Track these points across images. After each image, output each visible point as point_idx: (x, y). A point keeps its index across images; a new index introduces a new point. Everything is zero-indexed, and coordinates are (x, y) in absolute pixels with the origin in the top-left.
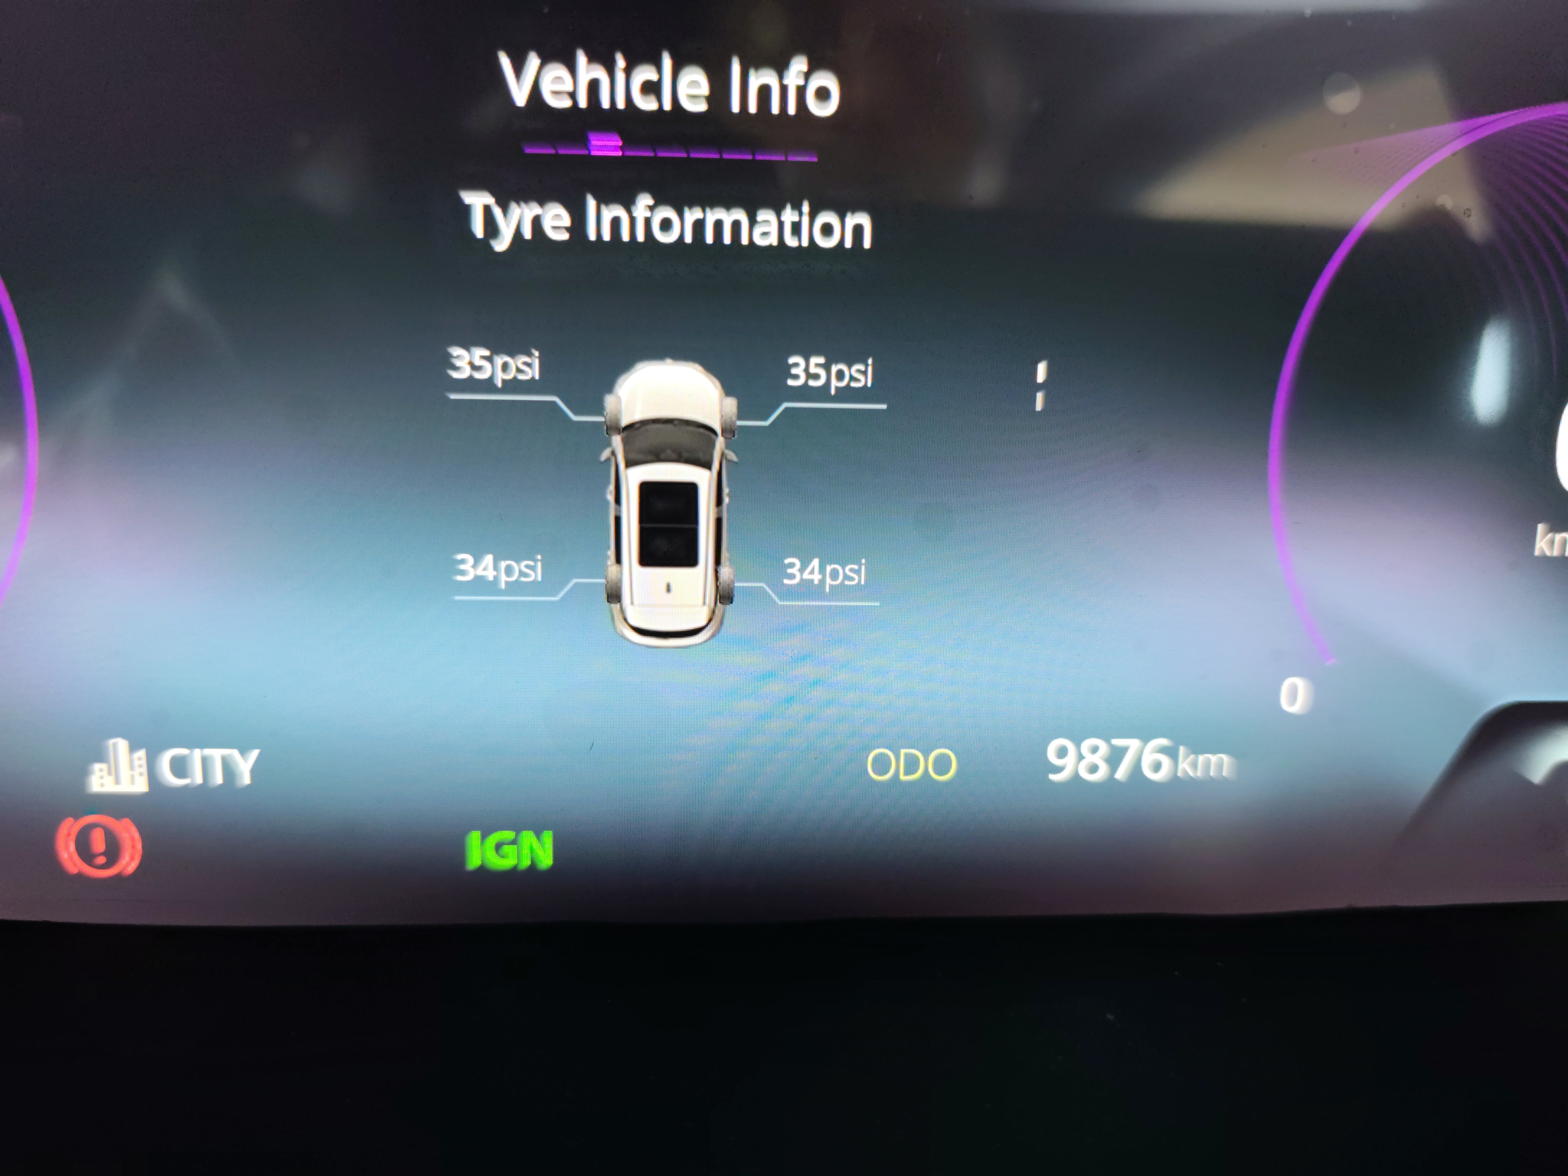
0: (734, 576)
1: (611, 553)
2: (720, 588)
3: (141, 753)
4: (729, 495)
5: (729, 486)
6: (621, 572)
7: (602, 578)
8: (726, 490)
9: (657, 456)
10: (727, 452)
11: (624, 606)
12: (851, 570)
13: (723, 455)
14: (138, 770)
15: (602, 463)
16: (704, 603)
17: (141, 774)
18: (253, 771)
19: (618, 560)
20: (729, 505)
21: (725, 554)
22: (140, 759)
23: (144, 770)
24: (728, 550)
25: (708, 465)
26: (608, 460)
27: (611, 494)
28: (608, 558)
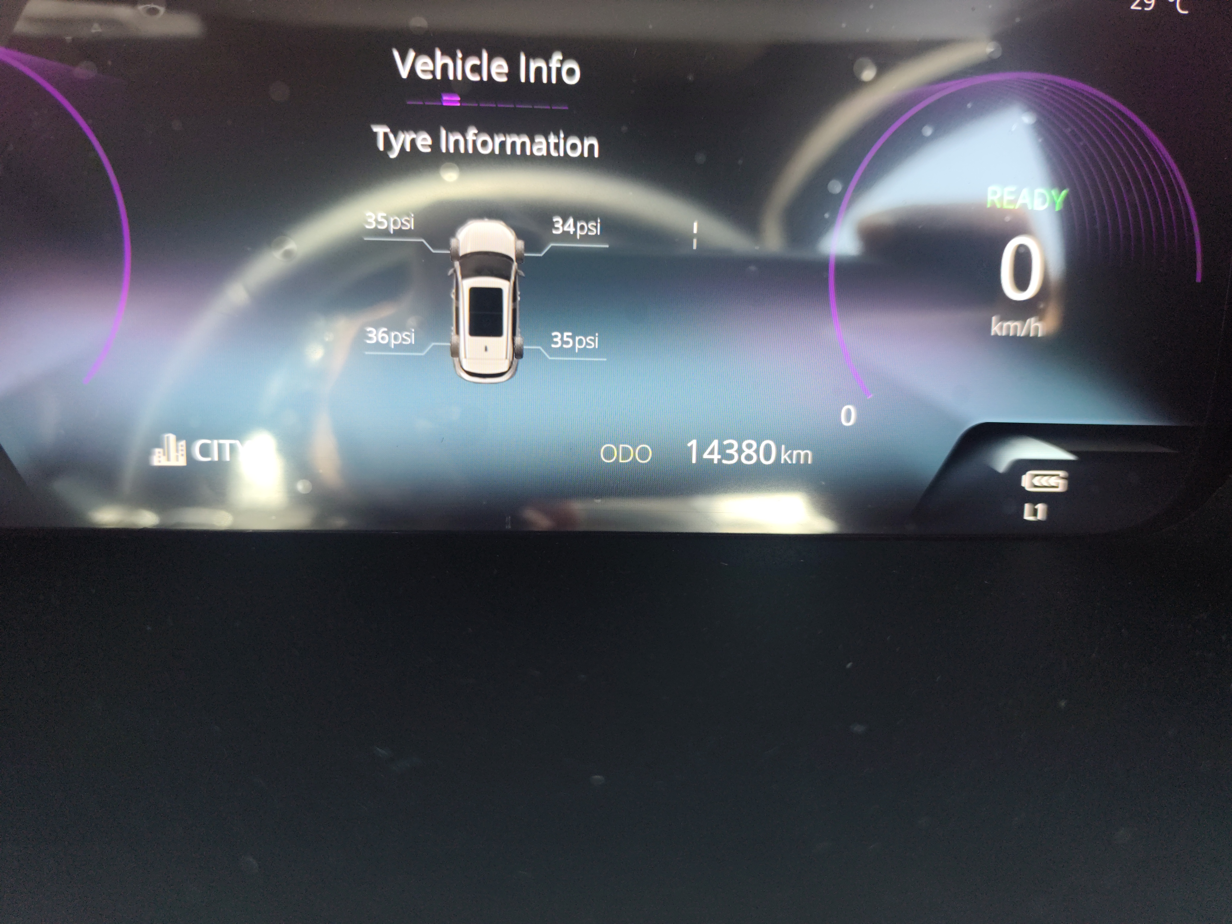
0: (523, 342)
1: (454, 328)
2: (516, 349)
3: (183, 443)
4: (520, 296)
5: (520, 290)
6: (459, 339)
7: (448, 342)
8: (518, 293)
9: (479, 272)
10: (519, 271)
11: (461, 359)
12: (591, 340)
13: (516, 273)
14: (180, 453)
15: (448, 276)
16: (506, 358)
17: (182, 455)
19: (458, 332)
20: (520, 301)
21: (518, 330)
22: (182, 446)
23: (184, 453)
24: (519, 327)
25: (508, 278)
26: (452, 275)
27: (453, 294)
28: (452, 331)
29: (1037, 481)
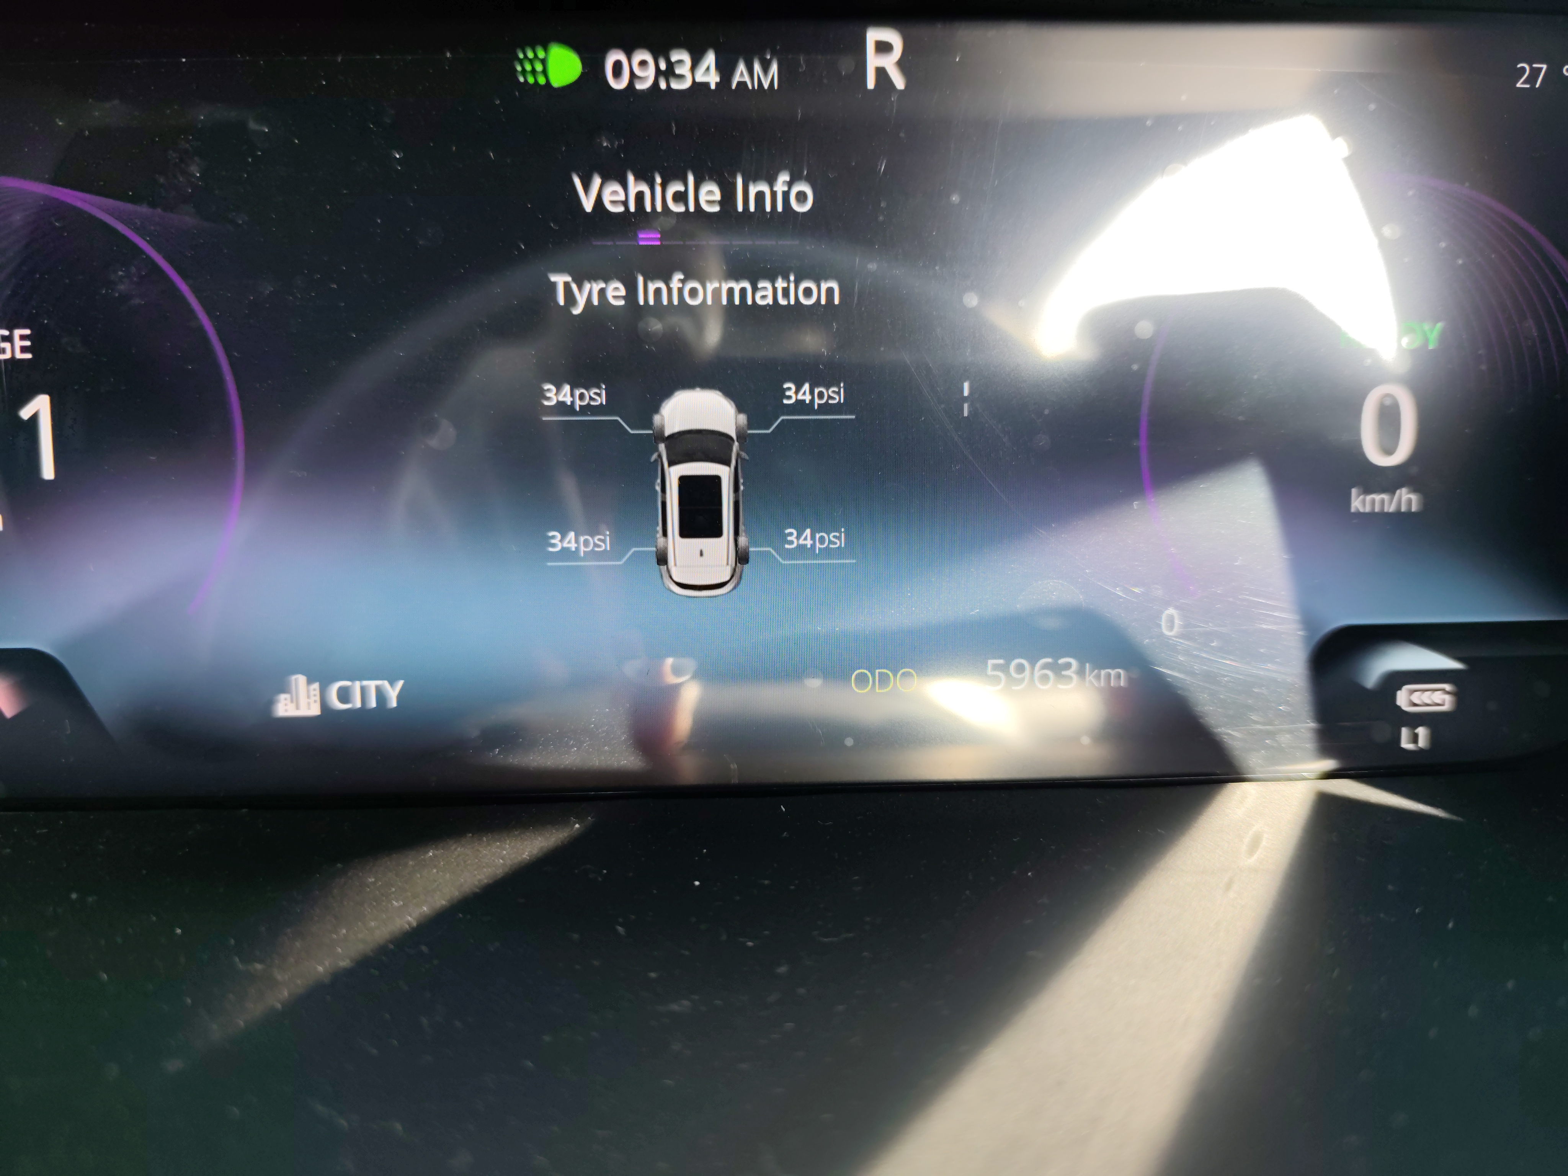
0: (749, 543)
1: (660, 528)
2: (739, 552)
3: (316, 686)
4: (743, 484)
5: (744, 478)
6: (667, 542)
7: (653, 547)
8: (741, 481)
9: (692, 456)
10: (741, 453)
11: (669, 567)
12: (835, 537)
13: (738, 455)
14: (313, 699)
15: (651, 463)
16: (728, 564)
17: (315, 701)
18: (399, 697)
19: (665, 534)
20: (743, 491)
21: (742, 527)
22: (314, 690)
23: (318, 698)
24: (743, 525)
25: (727, 463)
26: (656, 461)
27: (658, 485)
28: (657, 532)
29: (1416, 698)
